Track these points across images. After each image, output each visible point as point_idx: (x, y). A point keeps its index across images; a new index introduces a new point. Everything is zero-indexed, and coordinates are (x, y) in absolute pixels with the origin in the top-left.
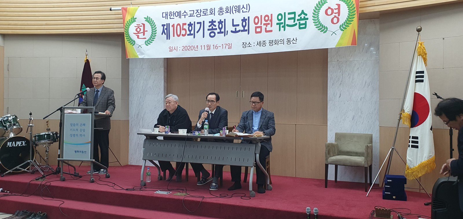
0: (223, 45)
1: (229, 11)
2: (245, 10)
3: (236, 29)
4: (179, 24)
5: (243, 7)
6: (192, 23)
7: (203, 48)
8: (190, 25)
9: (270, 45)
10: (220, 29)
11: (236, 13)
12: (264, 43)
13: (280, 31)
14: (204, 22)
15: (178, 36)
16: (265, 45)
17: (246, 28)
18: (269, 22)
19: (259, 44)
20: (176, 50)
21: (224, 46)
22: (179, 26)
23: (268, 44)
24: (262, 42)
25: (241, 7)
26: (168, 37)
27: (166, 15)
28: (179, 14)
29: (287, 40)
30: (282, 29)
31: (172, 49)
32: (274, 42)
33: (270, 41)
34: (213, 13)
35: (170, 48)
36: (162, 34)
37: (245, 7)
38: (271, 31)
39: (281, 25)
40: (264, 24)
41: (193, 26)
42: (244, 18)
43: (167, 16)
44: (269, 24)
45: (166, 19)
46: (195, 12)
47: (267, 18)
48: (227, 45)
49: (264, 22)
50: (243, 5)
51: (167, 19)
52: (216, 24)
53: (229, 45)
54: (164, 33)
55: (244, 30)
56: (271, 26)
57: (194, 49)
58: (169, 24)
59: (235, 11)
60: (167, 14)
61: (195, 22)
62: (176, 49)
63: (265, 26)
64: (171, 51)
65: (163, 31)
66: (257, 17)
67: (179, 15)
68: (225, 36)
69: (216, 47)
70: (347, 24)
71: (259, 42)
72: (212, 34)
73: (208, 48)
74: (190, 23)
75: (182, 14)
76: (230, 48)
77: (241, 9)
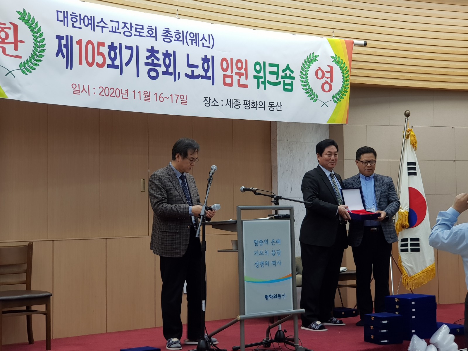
0: (172, 95)
1: (181, 39)
2: (207, 44)
3: (193, 71)
4: (89, 42)
5: (204, 38)
6: (116, 44)
7: (137, 95)
8: (112, 47)
9: (246, 107)
10: (167, 67)
11: (192, 44)
12: (237, 104)
13: (258, 88)
14: (137, 47)
15: (90, 65)
16: (238, 107)
17: (209, 74)
18: (242, 71)
19: (230, 103)
20: (88, 92)
21: (175, 98)
22: (90, 46)
23: (242, 106)
24: (234, 101)
25: (201, 37)
26: (69, 64)
27: (64, 17)
28: (90, 21)
29: (269, 104)
30: (262, 86)
31: (77, 89)
32: (251, 103)
33: (246, 102)
34: (154, 35)
35: (74, 86)
36: (57, 55)
37: (207, 37)
38: (246, 86)
39: (261, 80)
40: (237, 74)
41: (118, 51)
42: (206, 56)
43: (66, 19)
44: (243, 74)
45: (64, 25)
46: (122, 25)
47: (239, 65)
48: (179, 96)
49: (235, 70)
50: (203, 35)
51: (67, 26)
52: (160, 56)
53: (182, 97)
54: (60, 54)
55: (206, 77)
56: (246, 79)
57: (121, 95)
58: (71, 37)
59: (191, 41)
60: (66, 16)
61: (120, 45)
62: (87, 89)
63: (238, 76)
64: (76, 92)
65: (60, 51)
66: (224, 59)
67: (91, 24)
68: (175, 80)
69: (160, 97)
70: (342, 94)
71: (229, 101)
72: (153, 74)
73: (147, 97)
74: (112, 43)
75: (96, 24)
76: (184, 103)
77: (200, 41)
